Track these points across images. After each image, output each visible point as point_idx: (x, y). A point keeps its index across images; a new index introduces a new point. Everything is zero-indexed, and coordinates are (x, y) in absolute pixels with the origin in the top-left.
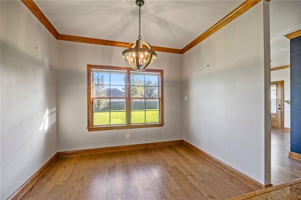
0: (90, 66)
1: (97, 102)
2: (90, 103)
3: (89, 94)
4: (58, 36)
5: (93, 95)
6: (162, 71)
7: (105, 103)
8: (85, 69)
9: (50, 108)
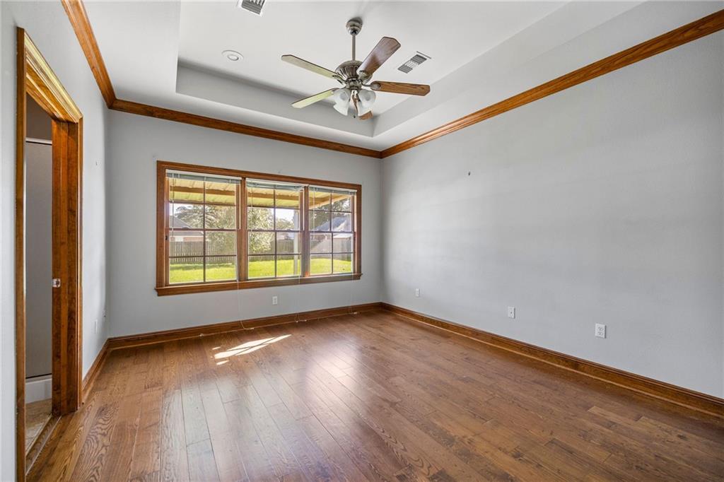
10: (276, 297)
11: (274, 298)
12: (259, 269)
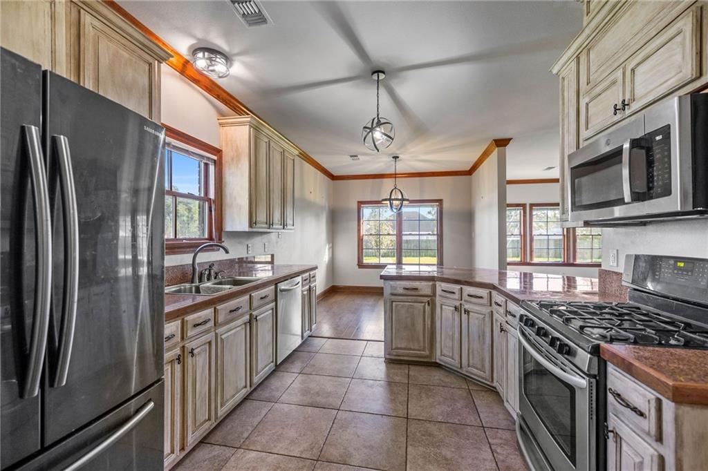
0: (360, 203)
1: (376, 241)
2: (360, 240)
3: (359, 230)
4: (333, 177)
5: (363, 232)
6: (440, 201)
7: (389, 242)
8: (355, 206)
9: (329, 244)
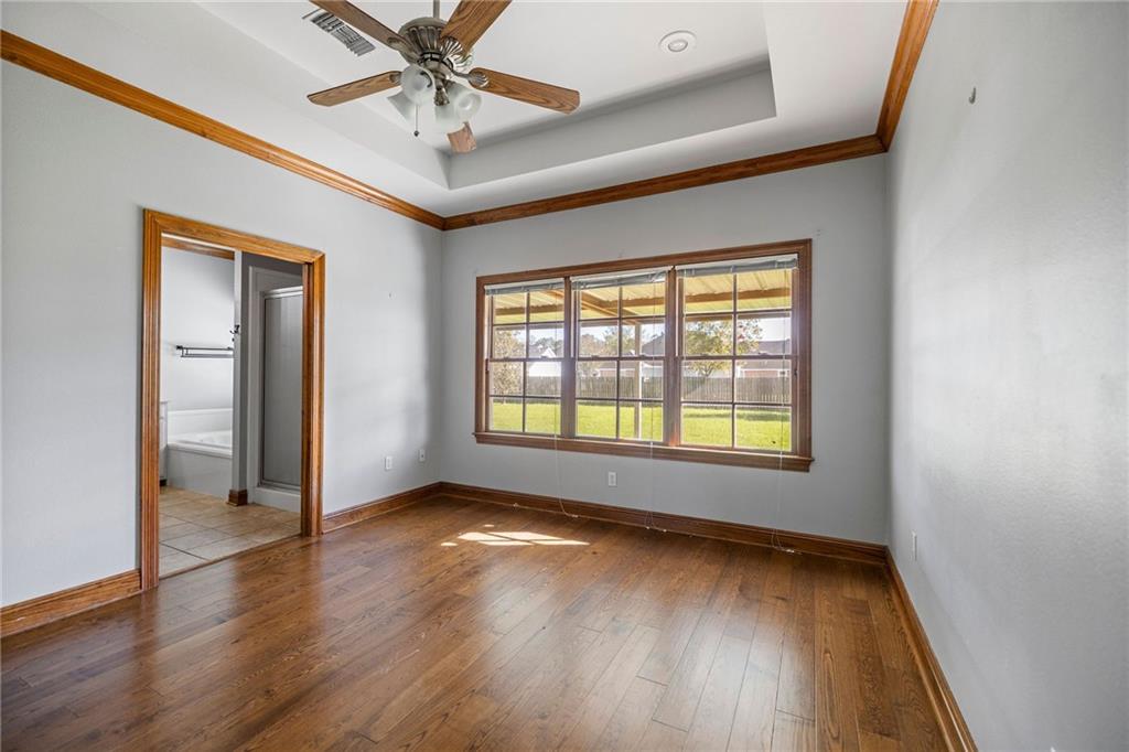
10: (614, 474)
11: (610, 474)
12: (595, 421)
